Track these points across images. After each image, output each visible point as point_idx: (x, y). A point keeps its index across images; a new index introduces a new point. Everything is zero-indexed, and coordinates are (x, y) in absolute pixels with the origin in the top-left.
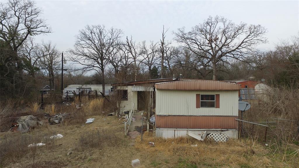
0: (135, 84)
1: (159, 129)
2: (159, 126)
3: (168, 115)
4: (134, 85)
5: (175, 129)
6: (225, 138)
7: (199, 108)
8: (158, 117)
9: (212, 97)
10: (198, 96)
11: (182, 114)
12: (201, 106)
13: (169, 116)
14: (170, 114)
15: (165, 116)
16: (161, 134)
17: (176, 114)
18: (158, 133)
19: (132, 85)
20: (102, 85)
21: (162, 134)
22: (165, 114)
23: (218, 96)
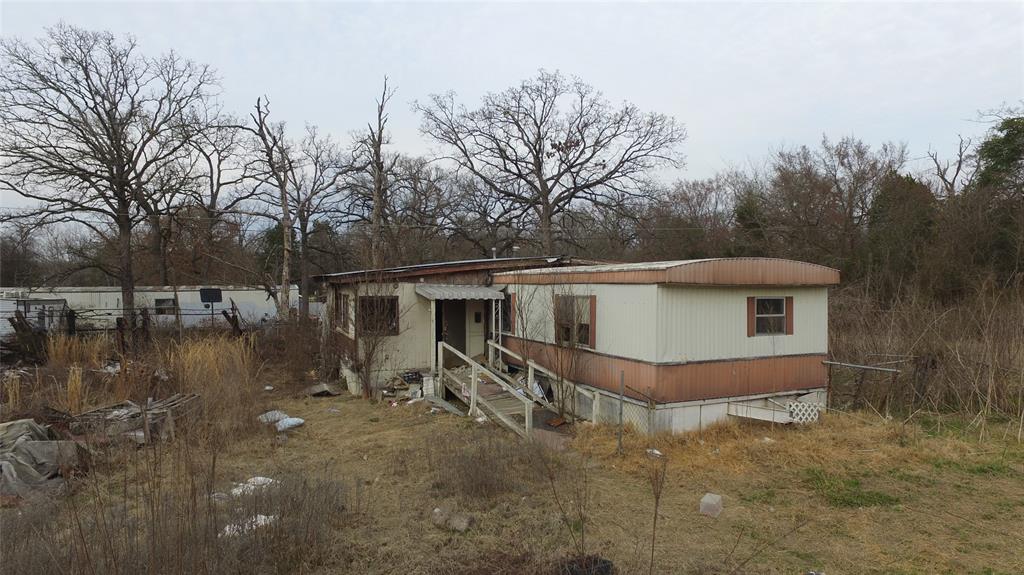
0: (426, 277)
1: (661, 406)
2: (663, 398)
3: (684, 361)
4: (422, 280)
5: (702, 402)
6: (815, 411)
7: (754, 335)
8: (661, 368)
9: (776, 305)
10: (750, 300)
11: (716, 358)
12: (758, 332)
13: (688, 363)
14: (690, 359)
15: (678, 365)
16: (667, 421)
17: (703, 359)
18: (660, 420)
19: (412, 278)
20: (120, 288)
21: (670, 421)
22: (678, 360)
23: (790, 300)
